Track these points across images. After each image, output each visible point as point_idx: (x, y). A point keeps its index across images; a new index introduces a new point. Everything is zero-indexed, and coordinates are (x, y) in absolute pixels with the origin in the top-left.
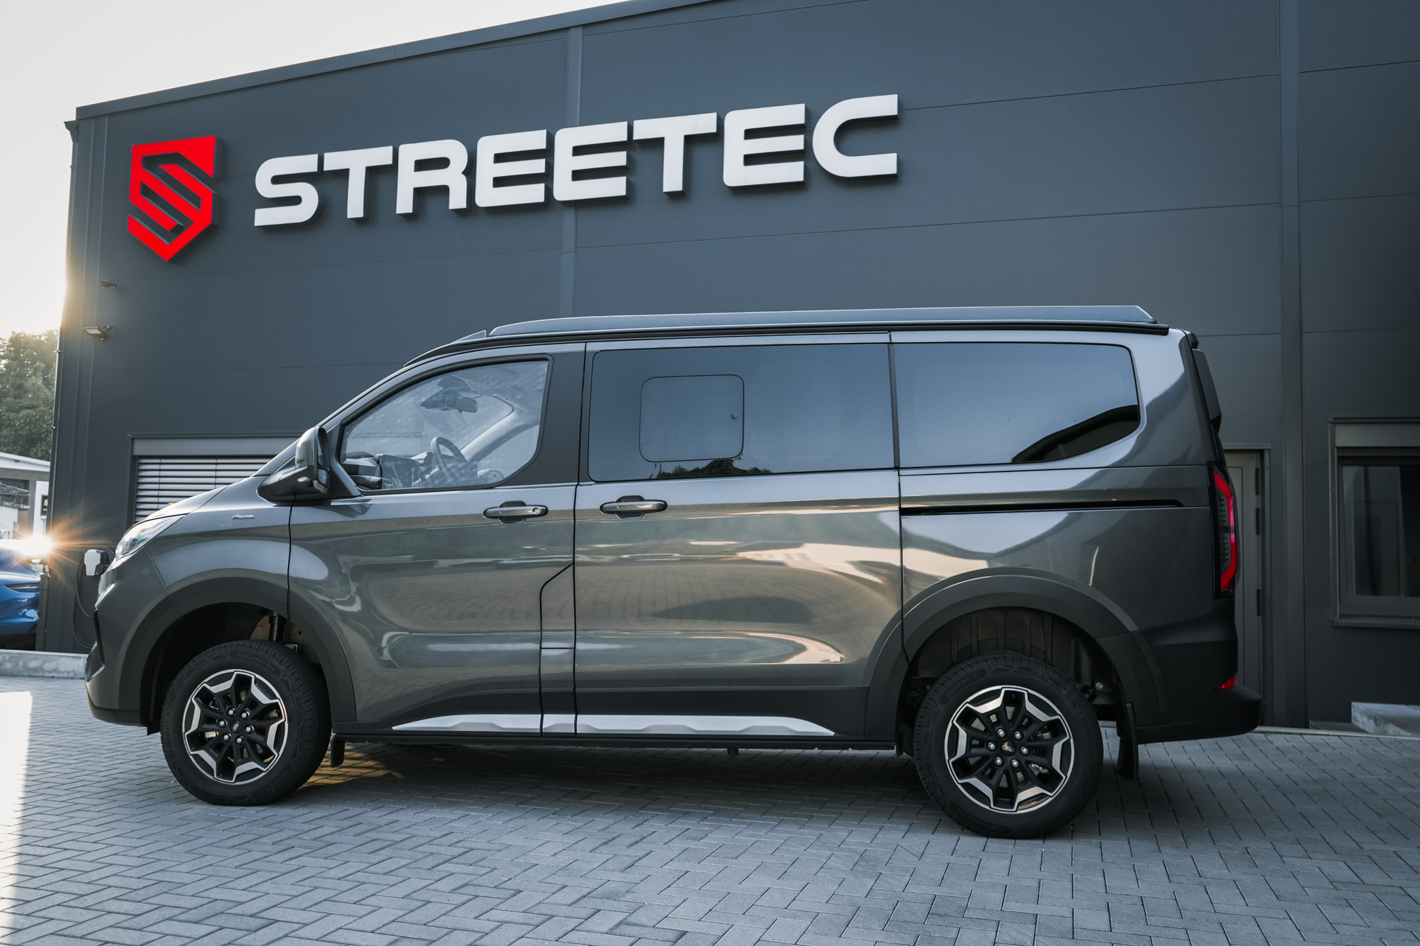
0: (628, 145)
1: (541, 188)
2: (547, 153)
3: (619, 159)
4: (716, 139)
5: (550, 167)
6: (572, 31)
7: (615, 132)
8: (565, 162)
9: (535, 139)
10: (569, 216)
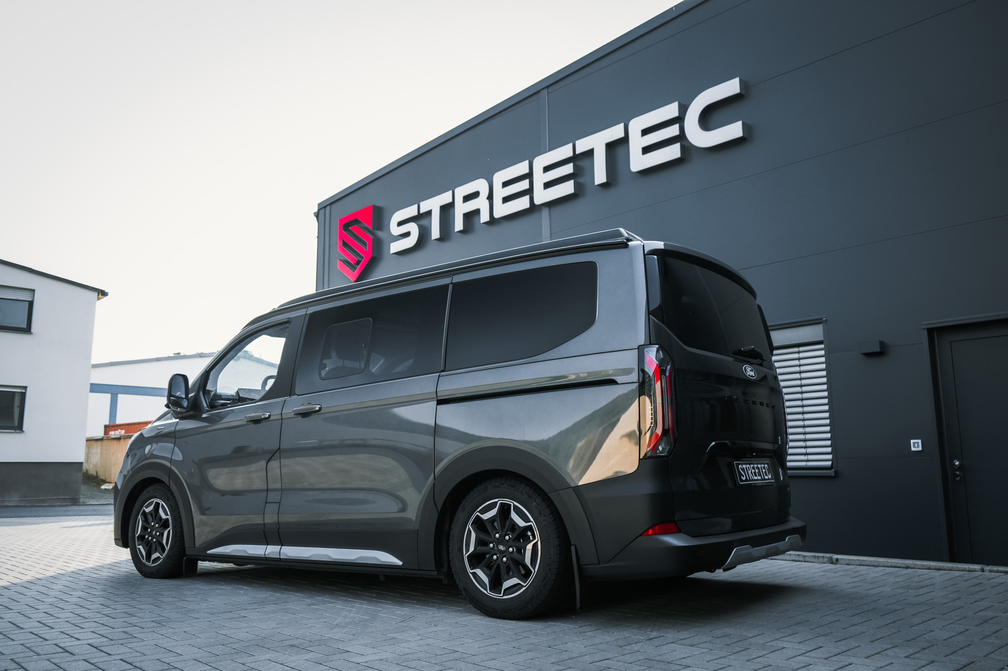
0: (575, 158)
1: (527, 198)
2: (529, 176)
3: (568, 169)
4: (624, 141)
5: (531, 184)
6: (542, 92)
7: (565, 152)
8: (540, 178)
9: (522, 168)
10: (545, 212)
